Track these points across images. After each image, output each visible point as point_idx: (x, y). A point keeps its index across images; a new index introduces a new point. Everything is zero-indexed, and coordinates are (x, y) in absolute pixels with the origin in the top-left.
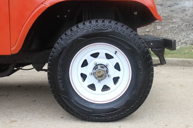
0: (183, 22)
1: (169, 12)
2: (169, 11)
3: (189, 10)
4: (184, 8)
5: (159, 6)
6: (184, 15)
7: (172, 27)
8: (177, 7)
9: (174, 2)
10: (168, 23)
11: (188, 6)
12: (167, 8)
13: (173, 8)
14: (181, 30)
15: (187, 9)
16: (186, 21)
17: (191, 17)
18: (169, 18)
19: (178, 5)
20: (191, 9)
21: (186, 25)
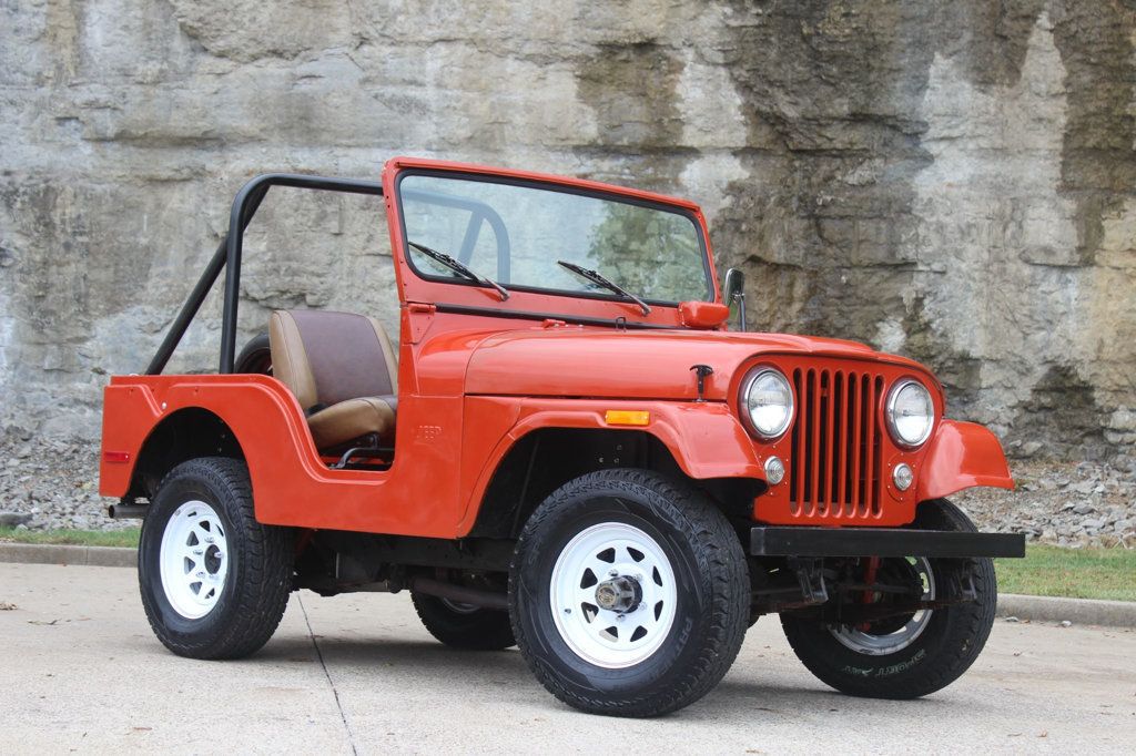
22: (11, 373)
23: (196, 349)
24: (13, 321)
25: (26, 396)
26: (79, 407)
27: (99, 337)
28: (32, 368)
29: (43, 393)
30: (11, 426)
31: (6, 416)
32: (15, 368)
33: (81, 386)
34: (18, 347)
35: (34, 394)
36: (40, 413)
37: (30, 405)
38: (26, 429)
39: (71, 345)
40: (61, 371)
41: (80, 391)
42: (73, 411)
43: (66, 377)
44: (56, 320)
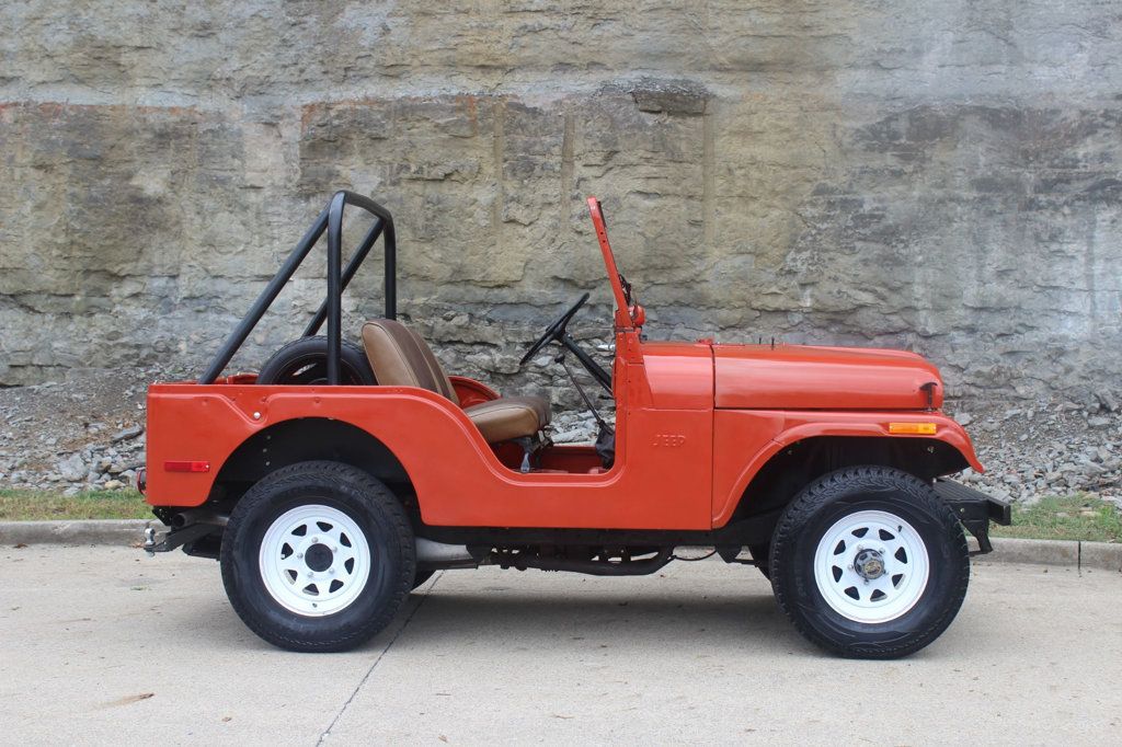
0: (1055, 396)
1: (1001, 359)
2: (1002, 355)
3: (1077, 351)
4: (1058, 344)
5: (962, 333)
6: (1060, 369)
7: (1014, 417)
8: (1030, 338)
9: (1021, 321)
10: (997, 402)
11: (1072, 335)
12: (993, 340)
13: (1015, 343)
14: (1048, 432)
15: (1070, 346)
16: (1067, 393)
17: (1084, 378)
18: (1002, 380)
19: (1035, 332)
20: (1086, 348)
21: (1068, 411)
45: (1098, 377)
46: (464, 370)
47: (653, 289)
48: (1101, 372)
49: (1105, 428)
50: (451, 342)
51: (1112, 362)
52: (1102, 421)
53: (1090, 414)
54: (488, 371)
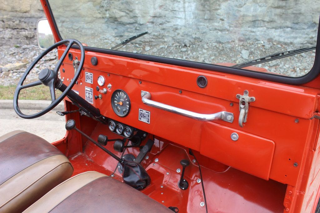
22: (194, 20)
23: (256, 13)
24: (195, 3)
25: (199, 27)
26: (216, 31)
27: (222, 9)
28: (201, 18)
29: (204, 26)
30: (196, 37)
31: (194, 34)
32: (196, 18)
33: (216, 24)
34: (196, 12)
35: (202, 27)
36: (204, 33)
37: (200, 30)
38: (201, 38)
39: (214, 11)
40: (210, 20)
41: (216, 26)
42: (214, 32)
43: (211, 21)
44: (209, 3)
45: (186, 36)
46: (20, 37)
47: (66, 12)
48: (187, 35)
49: (185, 52)
50: (15, 29)
51: (190, 32)
52: (184, 49)
53: (182, 47)
54: (25, 37)
